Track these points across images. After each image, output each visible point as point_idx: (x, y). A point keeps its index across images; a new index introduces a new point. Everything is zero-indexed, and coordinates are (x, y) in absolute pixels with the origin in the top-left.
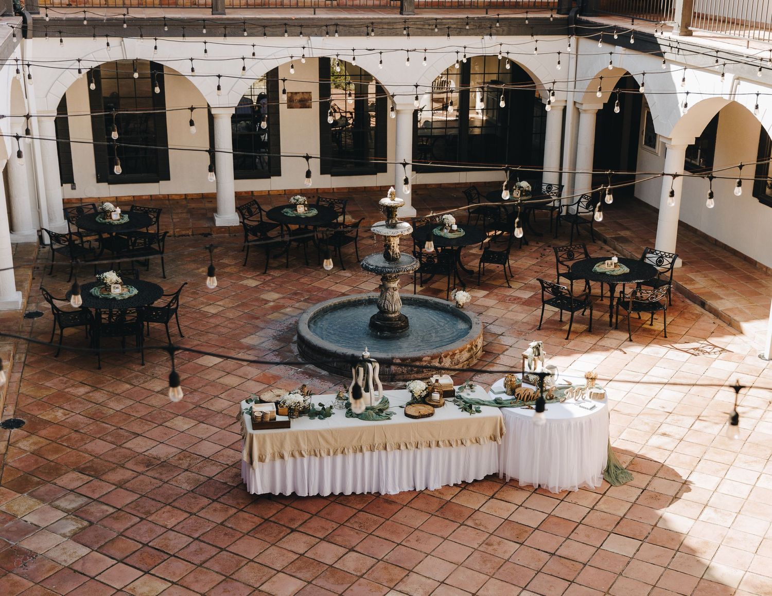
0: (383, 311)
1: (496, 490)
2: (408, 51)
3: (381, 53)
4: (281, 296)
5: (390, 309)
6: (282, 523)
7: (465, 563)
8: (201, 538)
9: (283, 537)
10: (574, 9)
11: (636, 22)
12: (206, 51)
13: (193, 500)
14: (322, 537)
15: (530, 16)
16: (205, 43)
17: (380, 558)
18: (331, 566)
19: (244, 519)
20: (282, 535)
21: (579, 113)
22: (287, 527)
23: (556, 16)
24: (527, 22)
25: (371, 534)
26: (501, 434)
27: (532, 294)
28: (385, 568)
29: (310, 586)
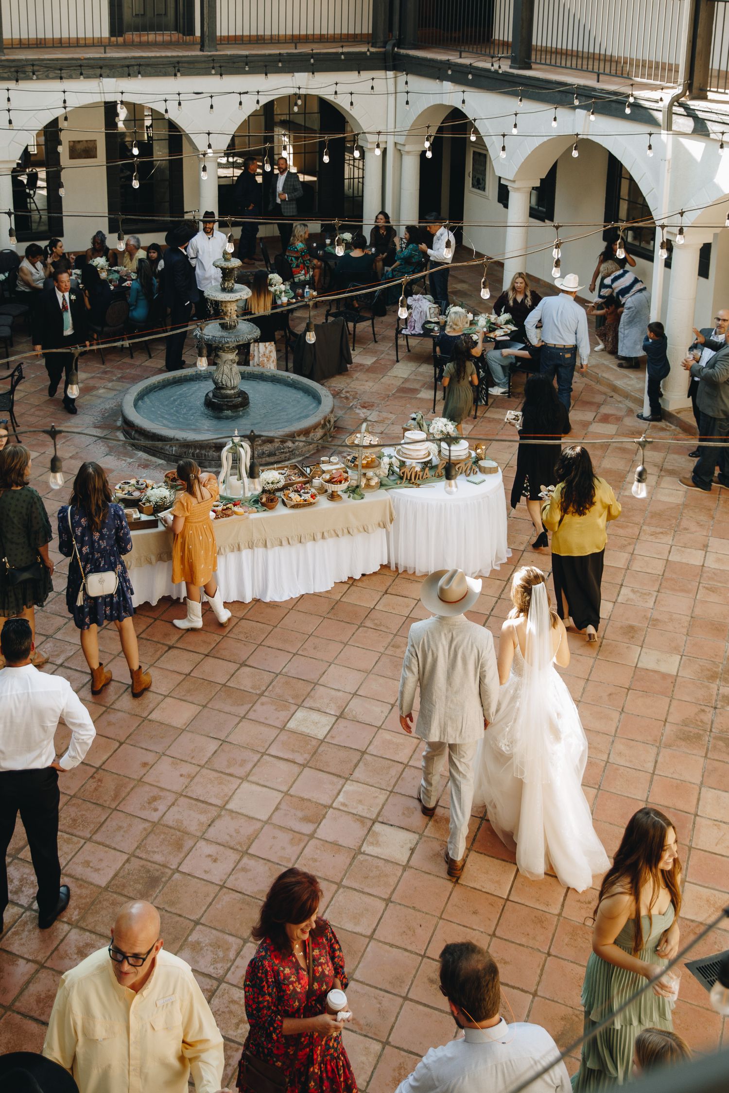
0: (219, 387)
1: (388, 584)
2: (240, 94)
3: (211, 97)
4: (89, 375)
5: (229, 384)
6: (155, 640)
7: (374, 670)
8: (66, 664)
9: (161, 656)
10: (391, 42)
11: (463, 55)
12: (9, 100)
13: (46, 620)
14: (206, 653)
15: (345, 50)
16: (8, 90)
17: (278, 672)
18: (224, 685)
19: (111, 638)
20: (159, 653)
21: (401, 155)
22: (163, 644)
23: (373, 50)
24: (343, 57)
25: (260, 645)
26: (391, 520)
27: (374, 359)
28: (287, 683)
29: (206, 710)
